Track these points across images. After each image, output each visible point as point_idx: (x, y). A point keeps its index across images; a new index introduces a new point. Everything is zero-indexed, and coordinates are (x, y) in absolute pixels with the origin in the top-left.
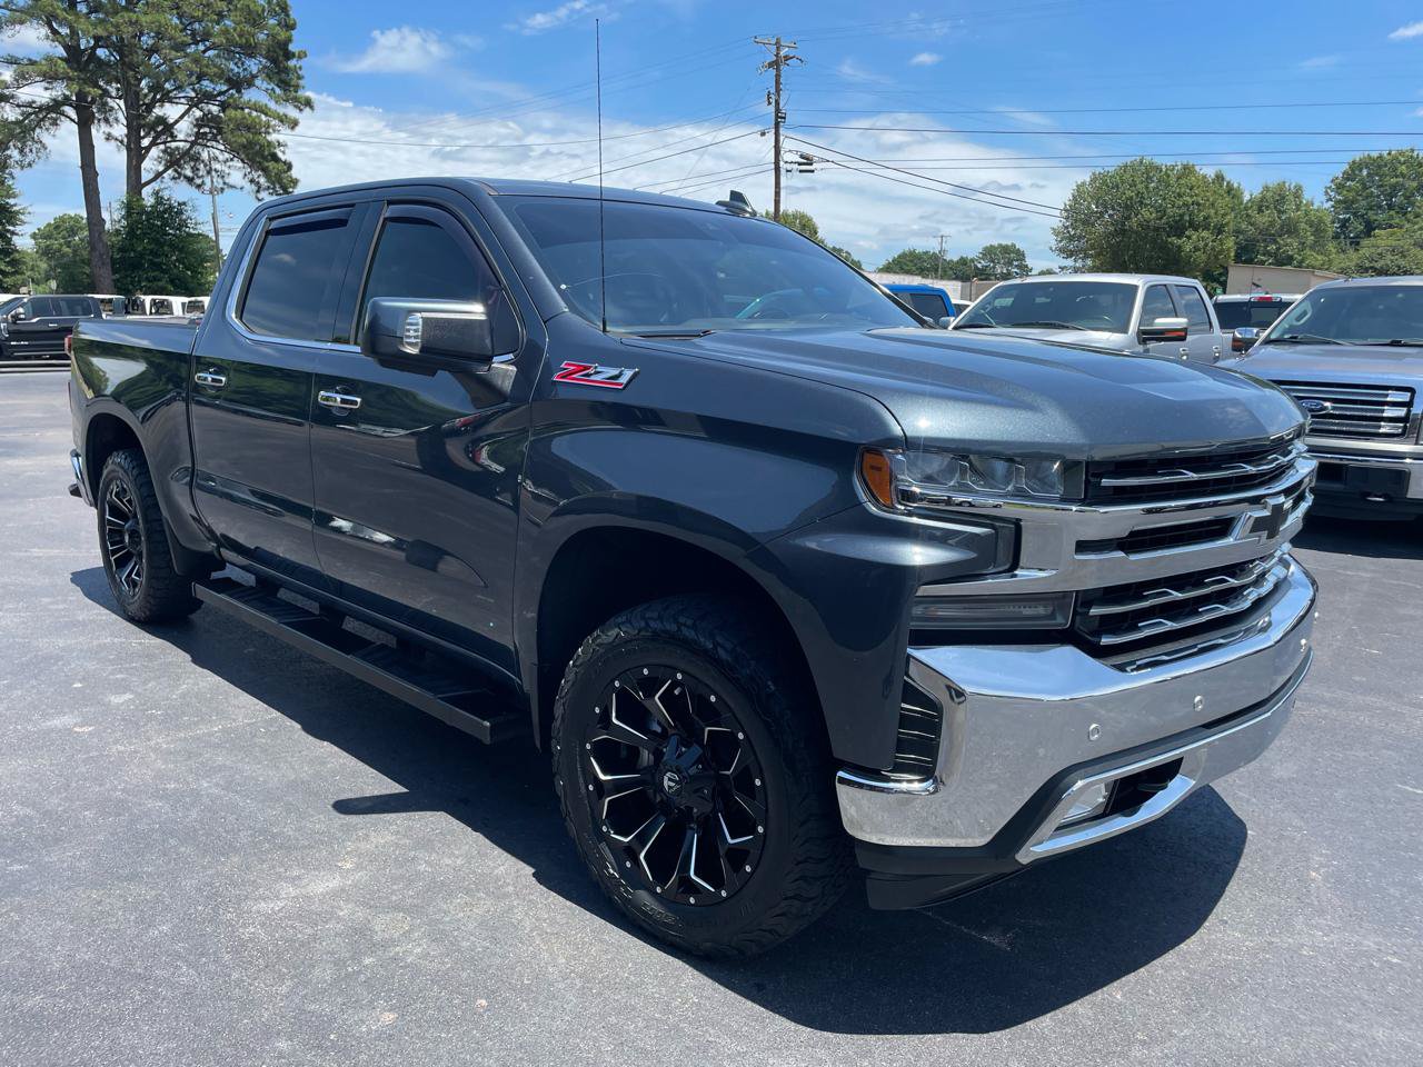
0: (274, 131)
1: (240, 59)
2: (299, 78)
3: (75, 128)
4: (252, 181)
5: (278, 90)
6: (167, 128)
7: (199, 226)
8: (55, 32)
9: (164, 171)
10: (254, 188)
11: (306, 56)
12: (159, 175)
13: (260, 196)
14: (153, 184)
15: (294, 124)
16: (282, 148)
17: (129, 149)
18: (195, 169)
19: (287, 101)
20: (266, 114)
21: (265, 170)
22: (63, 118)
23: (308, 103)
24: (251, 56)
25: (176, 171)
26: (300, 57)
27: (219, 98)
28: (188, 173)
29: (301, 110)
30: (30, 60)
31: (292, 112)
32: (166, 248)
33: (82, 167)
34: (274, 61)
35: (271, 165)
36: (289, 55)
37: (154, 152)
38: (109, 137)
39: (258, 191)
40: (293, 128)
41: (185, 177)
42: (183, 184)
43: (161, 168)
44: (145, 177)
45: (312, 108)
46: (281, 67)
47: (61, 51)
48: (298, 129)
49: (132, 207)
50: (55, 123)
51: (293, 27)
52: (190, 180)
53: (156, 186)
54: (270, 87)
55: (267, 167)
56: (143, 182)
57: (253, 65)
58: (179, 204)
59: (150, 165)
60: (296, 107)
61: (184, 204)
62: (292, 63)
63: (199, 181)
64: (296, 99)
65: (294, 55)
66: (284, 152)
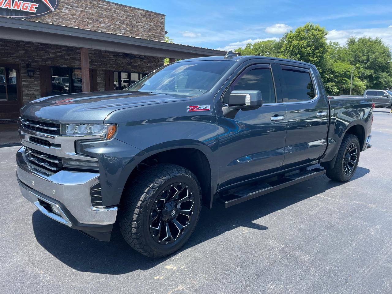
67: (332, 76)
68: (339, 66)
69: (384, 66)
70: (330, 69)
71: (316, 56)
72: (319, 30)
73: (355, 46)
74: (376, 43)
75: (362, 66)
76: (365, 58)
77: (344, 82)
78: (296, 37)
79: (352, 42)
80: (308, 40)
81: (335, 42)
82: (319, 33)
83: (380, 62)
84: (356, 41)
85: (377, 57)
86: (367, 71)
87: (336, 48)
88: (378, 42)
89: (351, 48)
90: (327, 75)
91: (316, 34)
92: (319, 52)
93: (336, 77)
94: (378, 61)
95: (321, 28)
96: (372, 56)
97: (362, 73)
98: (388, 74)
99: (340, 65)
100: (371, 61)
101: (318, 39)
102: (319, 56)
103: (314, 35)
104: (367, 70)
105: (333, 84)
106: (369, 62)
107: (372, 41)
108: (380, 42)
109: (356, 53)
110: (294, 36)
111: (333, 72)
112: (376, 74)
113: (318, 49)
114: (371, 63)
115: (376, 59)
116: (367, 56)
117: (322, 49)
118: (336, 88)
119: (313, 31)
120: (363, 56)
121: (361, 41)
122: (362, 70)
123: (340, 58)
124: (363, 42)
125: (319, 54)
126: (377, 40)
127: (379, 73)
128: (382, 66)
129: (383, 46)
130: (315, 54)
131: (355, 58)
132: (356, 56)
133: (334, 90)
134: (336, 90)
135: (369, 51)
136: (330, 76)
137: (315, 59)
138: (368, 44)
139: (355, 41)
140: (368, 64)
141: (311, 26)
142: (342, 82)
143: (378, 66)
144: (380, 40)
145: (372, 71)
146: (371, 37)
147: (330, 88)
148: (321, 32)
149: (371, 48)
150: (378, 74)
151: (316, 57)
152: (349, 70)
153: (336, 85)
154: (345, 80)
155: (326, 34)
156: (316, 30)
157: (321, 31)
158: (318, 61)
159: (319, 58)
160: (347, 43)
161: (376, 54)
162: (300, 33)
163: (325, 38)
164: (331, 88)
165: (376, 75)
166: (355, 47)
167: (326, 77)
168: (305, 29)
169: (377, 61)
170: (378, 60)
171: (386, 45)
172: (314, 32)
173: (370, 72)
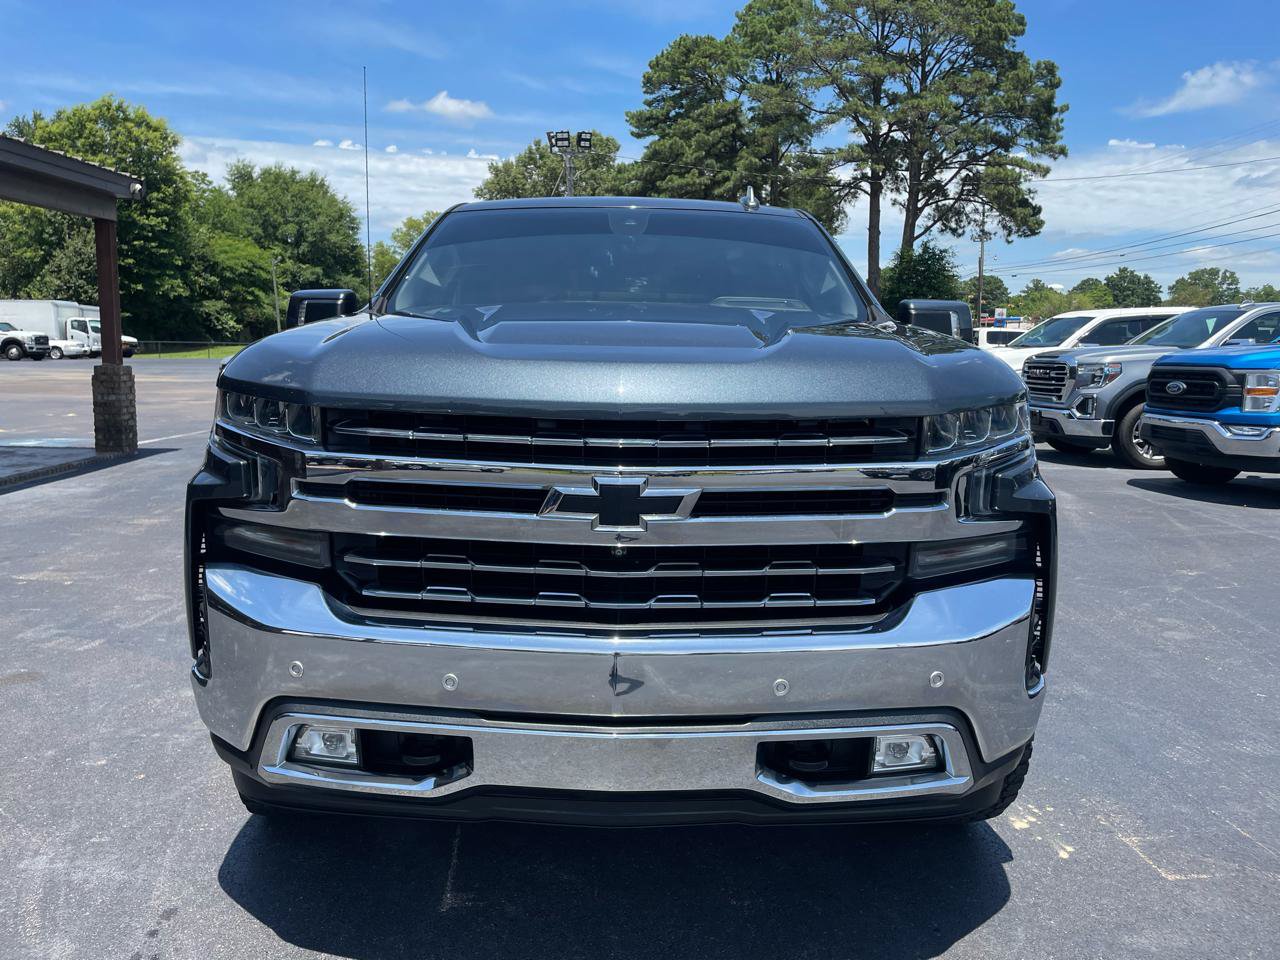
0: (1026, 181)
1: (1009, 123)
2: (1059, 130)
3: (868, 198)
4: (1004, 227)
5: (1036, 144)
6: (940, 189)
7: (954, 269)
8: (860, 124)
9: (933, 225)
10: (1006, 232)
11: (1068, 109)
12: (928, 229)
13: (1010, 239)
14: (923, 237)
15: (1046, 172)
16: (1032, 195)
17: (908, 211)
18: (958, 222)
19: (1043, 152)
20: (1021, 167)
21: (1013, 216)
22: (859, 191)
23: (1063, 152)
24: (1019, 117)
25: (943, 224)
26: (1062, 111)
27: (985, 159)
28: (953, 225)
29: (1055, 159)
30: (839, 149)
31: (1044, 161)
32: (924, 289)
33: (869, 230)
34: (1037, 119)
35: (1019, 211)
36: (1051, 111)
37: (927, 210)
38: (895, 202)
39: (1009, 235)
40: (1044, 176)
41: (951, 229)
42: (948, 234)
43: (930, 223)
44: (917, 232)
45: (1066, 155)
46: (1043, 124)
47: (863, 140)
48: (1049, 176)
49: (904, 256)
50: (855, 196)
51: (1057, 85)
52: (954, 231)
53: (924, 238)
54: (1029, 142)
55: (1015, 213)
56: (915, 235)
57: (1019, 125)
58: (941, 252)
59: (921, 222)
60: (1051, 156)
61: (945, 251)
62: (1055, 117)
63: (960, 231)
64: (1051, 150)
65: (1056, 110)
66: (1033, 199)
67: (213, 278)
68: (227, 248)
69: (346, 255)
70: (203, 258)
71: (153, 211)
72: (149, 126)
73: (256, 191)
74: (313, 186)
75: (288, 254)
76: (291, 229)
77: (251, 302)
78: (69, 138)
79: (242, 177)
80: (119, 155)
81: (197, 172)
82: (151, 135)
83: (335, 243)
84: (255, 175)
85: (326, 228)
86: (305, 270)
87: (204, 192)
88: (315, 186)
89: (246, 197)
90: (198, 274)
91: (143, 137)
92: (163, 200)
93: (226, 283)
94: (328, 240)
95: (154, 120)
96: (313, 227)
97: (291, 274)
98: (359, 280)
99: (229, 246)
100: (310, 239)
101: (150, 155)
102: (165, 213)
103: (137, 141)
104: (304, 267)
105: (220, 304)
106: (305, 241)
107: (302, 181)
108: (322, 185)
109: (266, 212)
110: (61, 135)
111: (212, 268)
112: (329, 277)
113: (158, 190)
114: (313, 244)
115: (322, 234)
116: (297, 223)
117: (171, 190)
118: (231, 319)
119: (130, 125)
120: (287, 222)
121: (272, 177)
122: (289, 264)
123: (223, 225)
124: (277, 180)
125: (162, 207)
126: (313, 180)
127: (338, 277)
128: (340, 256)
129: (333, 201)
130: (151, 206)
131: (265, 225)
132: (265, 221)
133: (226, 323)
134: (232, 323)
135: (299, 212)
136: (206, 279)
137: (154, 221)
138: (295, 188)
139: (252, 177)
140: (304, 247)
141: (120, 108)
142: (245, 300)
143: (334, 257)
144: (322, 180)
145: (319, 270)
146: (296, 169)
147: (213, 318)
148: (158, 134)
149: (304, 202)
150: (334, 279)
151: (154, 215)
152: (261, 263)
153: (228, 310)
154: (252, 293)
155: (175, 143)
156: (139, 125)
157: (156, 130)
158: (164, 227)
159: (166, 218)
160: (229, 180)
161: (321, 219)
162: (83, 127)
163: (174, 156)
164: (218, 319)
165: (332, 281)
166: (259, 194)
167: (195, 282)
168: (101, 116)
169: (325, 239)
170: (327, 236)
171: (340, 197)
172: (136, 131)
173: (313, 273)
